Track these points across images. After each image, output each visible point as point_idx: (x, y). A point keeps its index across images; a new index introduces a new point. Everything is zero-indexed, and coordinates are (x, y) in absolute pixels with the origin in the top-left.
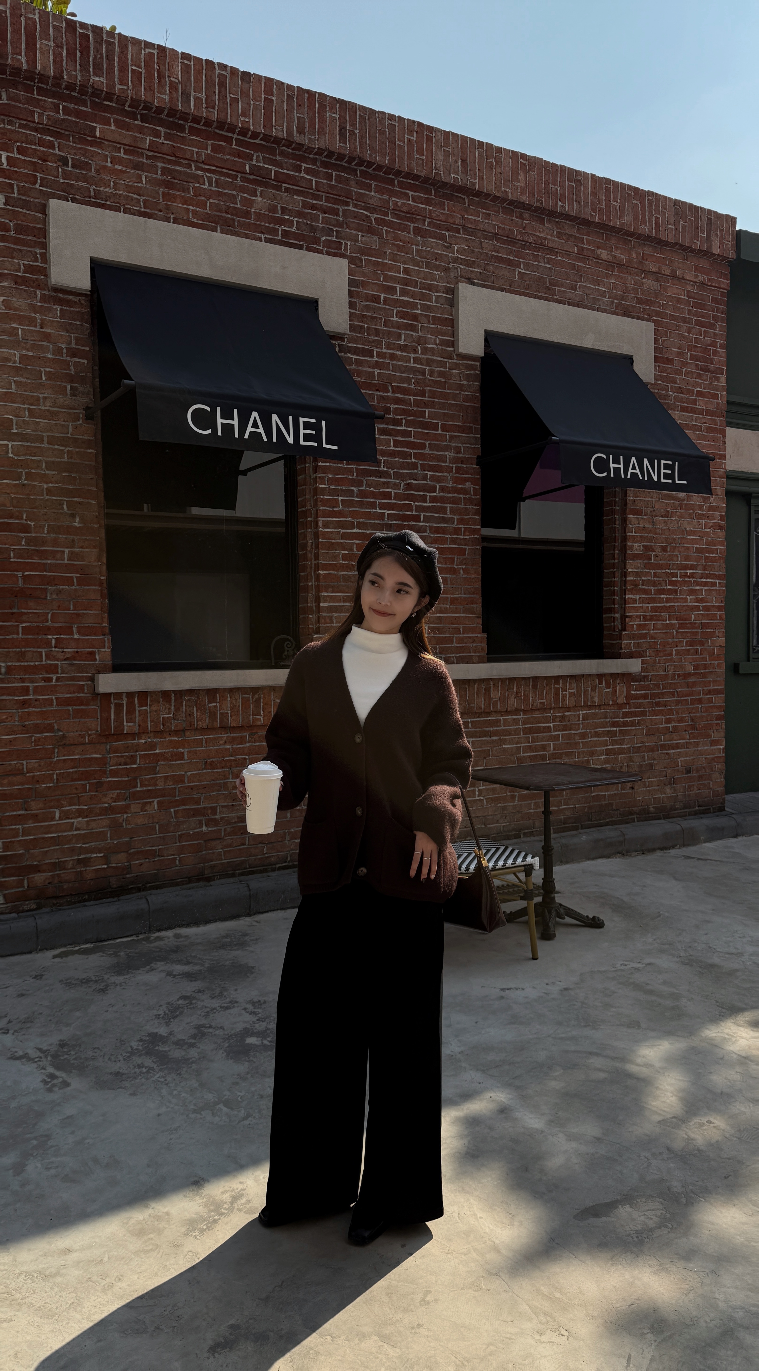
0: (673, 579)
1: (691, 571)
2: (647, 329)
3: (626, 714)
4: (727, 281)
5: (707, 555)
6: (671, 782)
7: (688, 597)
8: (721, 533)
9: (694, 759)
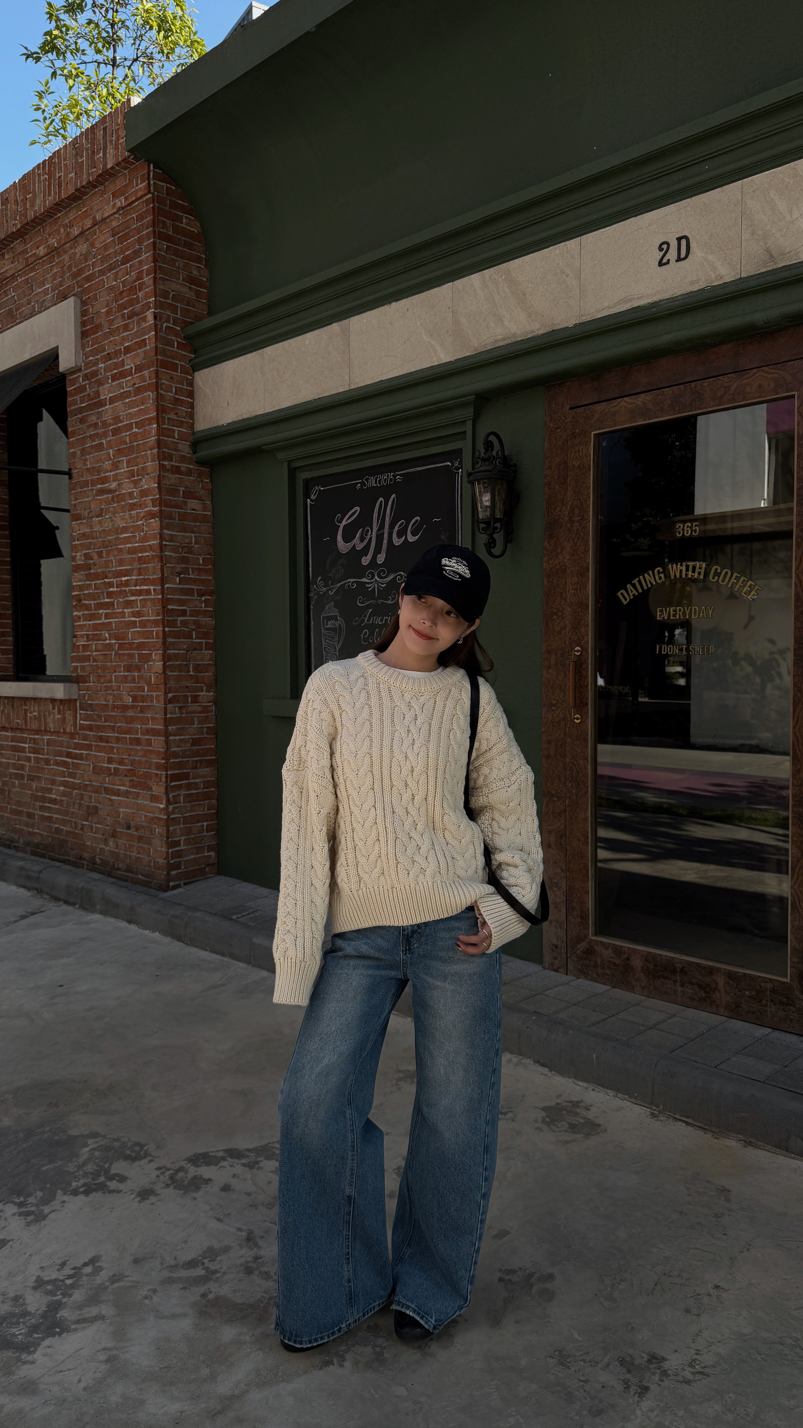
0: (111, 589)
1: (126, 578)
2: (68, 307)
3: (77, 746)
4: (144, 184)
5: (140, 555)
6: (114, 835)
7: (125, 610)
8: (155, 523)
9: (134, 813)
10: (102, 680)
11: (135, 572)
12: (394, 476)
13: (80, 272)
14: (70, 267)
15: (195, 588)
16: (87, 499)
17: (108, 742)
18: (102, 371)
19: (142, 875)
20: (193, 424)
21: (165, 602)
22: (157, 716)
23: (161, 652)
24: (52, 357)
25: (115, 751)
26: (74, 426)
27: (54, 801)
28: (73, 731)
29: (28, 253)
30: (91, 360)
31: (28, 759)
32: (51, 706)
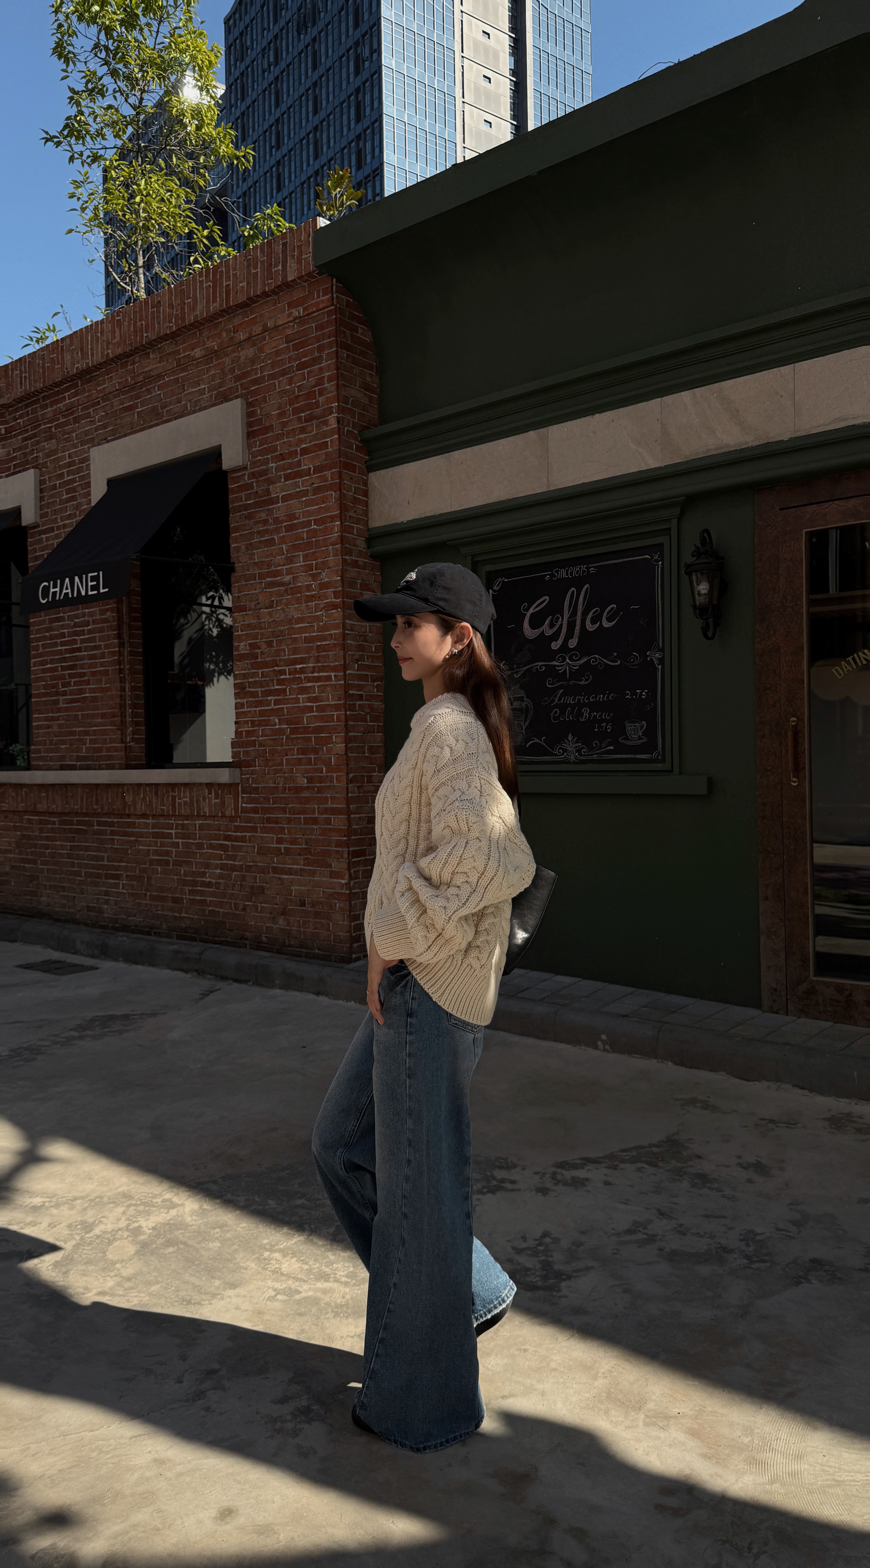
0: (282, 677)
1: (301, 666)
2: (234, 409)
3: (238, 828)
4: (328, 296)
5: (319, 644)
6: (284, 913)
7: (299, 696)
8: (337, 613)
9: (309, 890)
10: (271, 763)
11: (312, 659)
12: (588, 568)
13: (245, 375)
14: (233, 369)
15: (369, 674)
16: (253, 592)
17: (277, 823)
18: (274, 470)
19: (319, 949)
20: (367, 521)
21: (347, 687)
22: (338, 795)
23: (343, 734)
24: (215, 454)
25: (286, 831)
26: (237, 522)
27: (209, 885)
28: (233, 814)
29: (180, 354)
30: (260, 460)
31: (176, 845)
32: (206, 791)
